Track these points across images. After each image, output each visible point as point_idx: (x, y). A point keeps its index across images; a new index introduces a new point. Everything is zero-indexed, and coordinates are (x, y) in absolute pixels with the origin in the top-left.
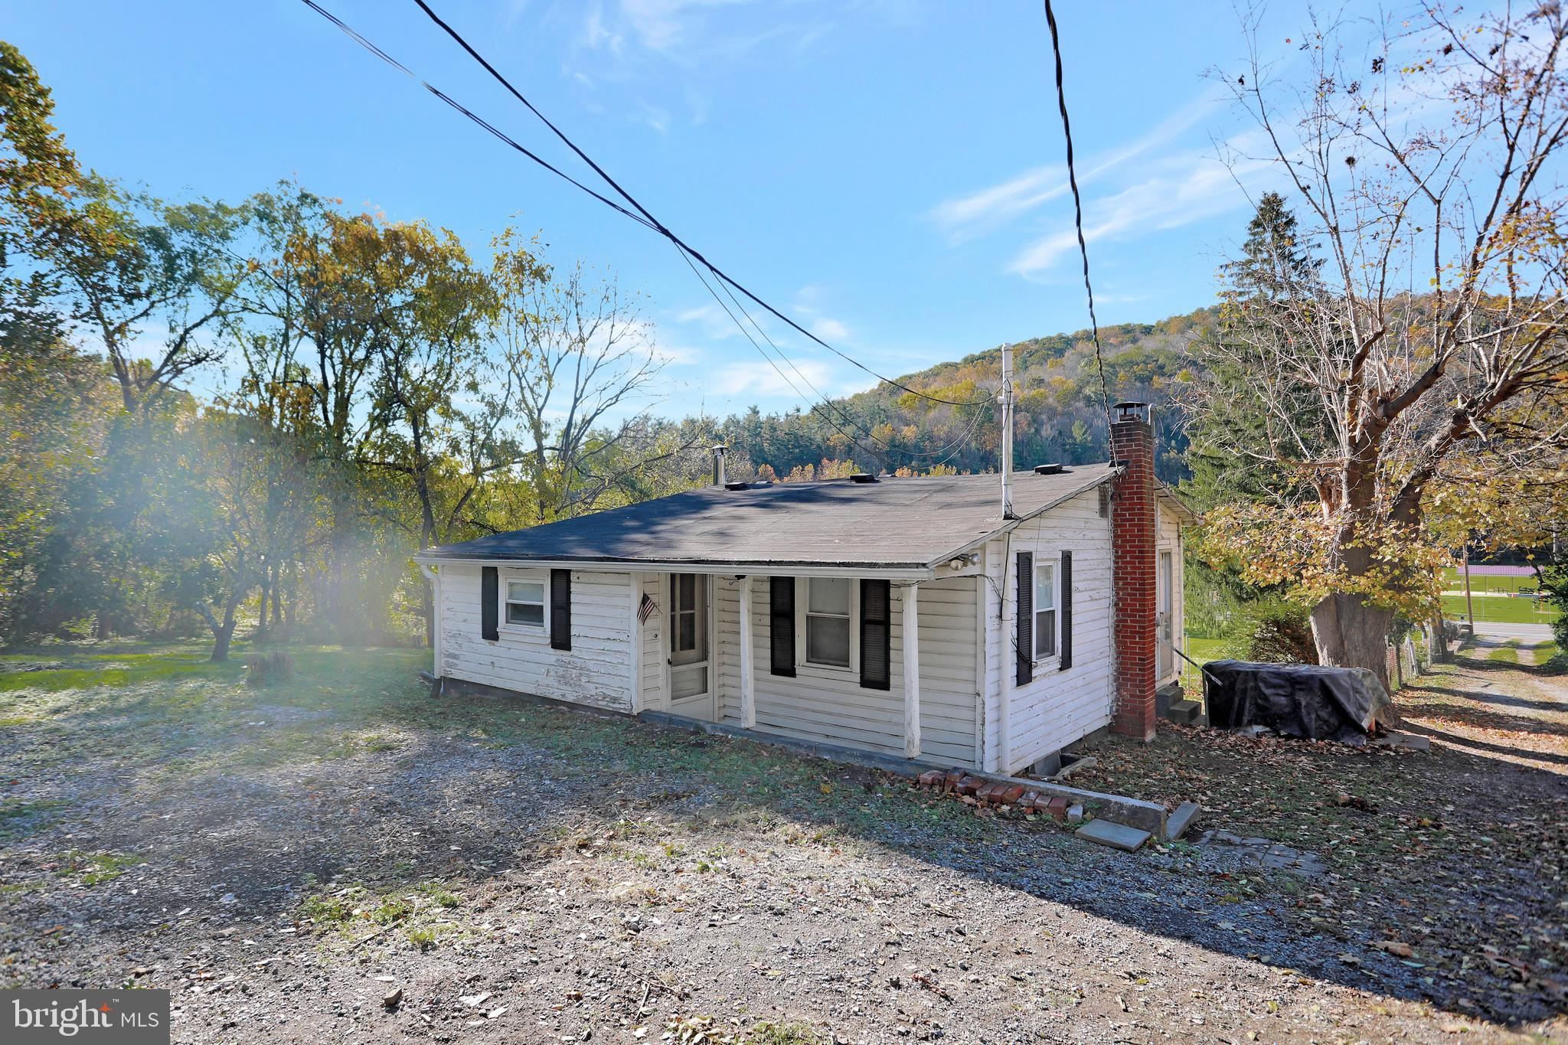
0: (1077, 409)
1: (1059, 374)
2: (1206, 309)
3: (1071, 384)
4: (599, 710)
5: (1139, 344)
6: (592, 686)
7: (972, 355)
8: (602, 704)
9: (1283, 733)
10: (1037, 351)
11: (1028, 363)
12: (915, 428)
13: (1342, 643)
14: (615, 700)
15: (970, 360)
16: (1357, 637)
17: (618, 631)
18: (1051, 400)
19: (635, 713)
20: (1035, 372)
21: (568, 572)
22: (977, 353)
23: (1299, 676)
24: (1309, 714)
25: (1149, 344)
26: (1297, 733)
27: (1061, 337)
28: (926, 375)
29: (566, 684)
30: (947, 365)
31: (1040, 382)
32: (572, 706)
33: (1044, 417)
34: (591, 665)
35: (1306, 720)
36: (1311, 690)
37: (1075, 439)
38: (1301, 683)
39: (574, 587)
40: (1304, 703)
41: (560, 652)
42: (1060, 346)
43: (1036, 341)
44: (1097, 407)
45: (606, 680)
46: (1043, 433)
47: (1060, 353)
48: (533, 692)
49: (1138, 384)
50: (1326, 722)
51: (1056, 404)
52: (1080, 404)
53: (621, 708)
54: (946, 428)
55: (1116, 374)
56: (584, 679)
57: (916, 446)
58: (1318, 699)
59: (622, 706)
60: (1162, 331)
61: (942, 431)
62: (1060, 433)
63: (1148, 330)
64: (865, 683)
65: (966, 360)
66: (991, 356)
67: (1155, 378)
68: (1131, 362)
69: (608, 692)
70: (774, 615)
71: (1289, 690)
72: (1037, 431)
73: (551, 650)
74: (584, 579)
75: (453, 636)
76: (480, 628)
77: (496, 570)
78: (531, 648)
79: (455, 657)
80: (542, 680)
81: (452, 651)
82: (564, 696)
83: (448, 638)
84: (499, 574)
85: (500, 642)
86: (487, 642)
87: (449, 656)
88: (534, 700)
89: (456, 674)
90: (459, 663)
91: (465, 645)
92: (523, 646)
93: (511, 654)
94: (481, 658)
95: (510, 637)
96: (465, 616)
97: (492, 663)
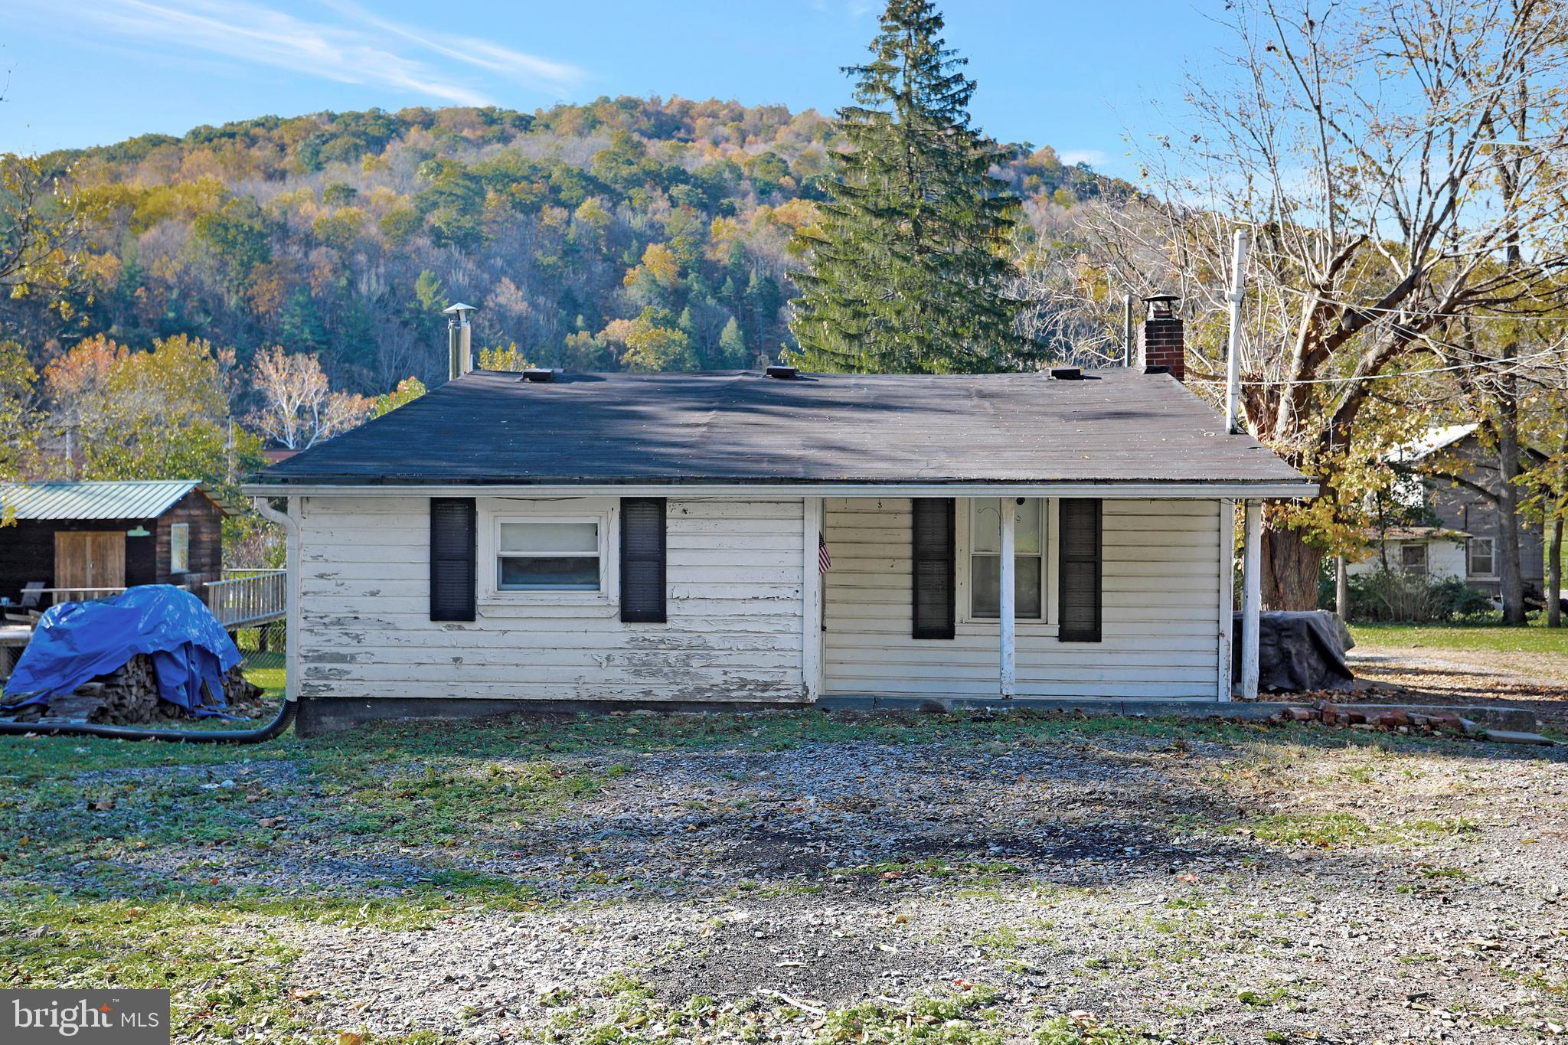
0: (418, 250)
1: (384, 184)
2: (613, 100)
3: (405, 203)
4: (728, 706)
5: (514, 145)
6: (713, 671)
7: (207, 127)
8: (737, 695)
9: (1272, 688)
10: (333, 136)
11: (322, 157)
12: (114, 261)
13: (1277, 586)
14: (766, 686)
15: (205, 137)
16: (1293, 578)
17: (774, 585)
18: (373, 230)
19: (812, 698)
20: (337, 173)
21: (660, 503)
22: (218, 124)
23: (1286, 622)
24: (1301, 663)
25: (533, 149)
26: (1288, 685)
27: (376, 116)
28: (112, 154)
29: (653, 674)
30: (157, 141)
31: (349, 193)
32: (665, 708)
33: (362, 258)
34: (713, 640)
35: (1298, 669)
36: (1299, 637)
37: (421, 303)
38: (1288, 630)
39: (671, 526)
40: (1294, 651)
41: (639, 629)
42: (375, 131)
43: (332, 118)
44: (454, 250)
45: (747, 658)
46: (363, 288)
47: (377, 144)
48: (572, 695)
49: (520, 216)
50: (1315, 670)
51: (381, 238)
52: (424, 242)
53: (782, 696)
54: (177, 266)
55: (482, 194)
56: (695, 663)
57: (117, 296)
58: (1307, 646)
59: (783, 693)
60: (547, 127)
61: (169, 270)
62: (393, 290)
63: (524, 123)
64: (1066, 635)
65: (195, 134)
66: (246, 134)
67: (546, 207)
68: (506, 176)
69: (749, 676)
70: (919, 557)
71: (1275, 638)
72: (352, 284)
73: (617, 625)
74: (699, 514)
75: (332, 623)
76: (425, 604)
77: (470, 503)
78: (563, 625)
79: (341, 658)
80: (590, 674)
81: (327, 649)
82: (648, 693)
83: (317, 629)
84: (480, 509)
85: (479, 623)
86: (441, 625)
87: (321, 658)
88: (571, 709)
89: (341, 689)
90: (355, 670)
91: (373, 636)
92: (546, 625)
93: (511, 639)
94: (422, 655)
95: (511, 613)
96: (374, 586)
97: (456, 660)
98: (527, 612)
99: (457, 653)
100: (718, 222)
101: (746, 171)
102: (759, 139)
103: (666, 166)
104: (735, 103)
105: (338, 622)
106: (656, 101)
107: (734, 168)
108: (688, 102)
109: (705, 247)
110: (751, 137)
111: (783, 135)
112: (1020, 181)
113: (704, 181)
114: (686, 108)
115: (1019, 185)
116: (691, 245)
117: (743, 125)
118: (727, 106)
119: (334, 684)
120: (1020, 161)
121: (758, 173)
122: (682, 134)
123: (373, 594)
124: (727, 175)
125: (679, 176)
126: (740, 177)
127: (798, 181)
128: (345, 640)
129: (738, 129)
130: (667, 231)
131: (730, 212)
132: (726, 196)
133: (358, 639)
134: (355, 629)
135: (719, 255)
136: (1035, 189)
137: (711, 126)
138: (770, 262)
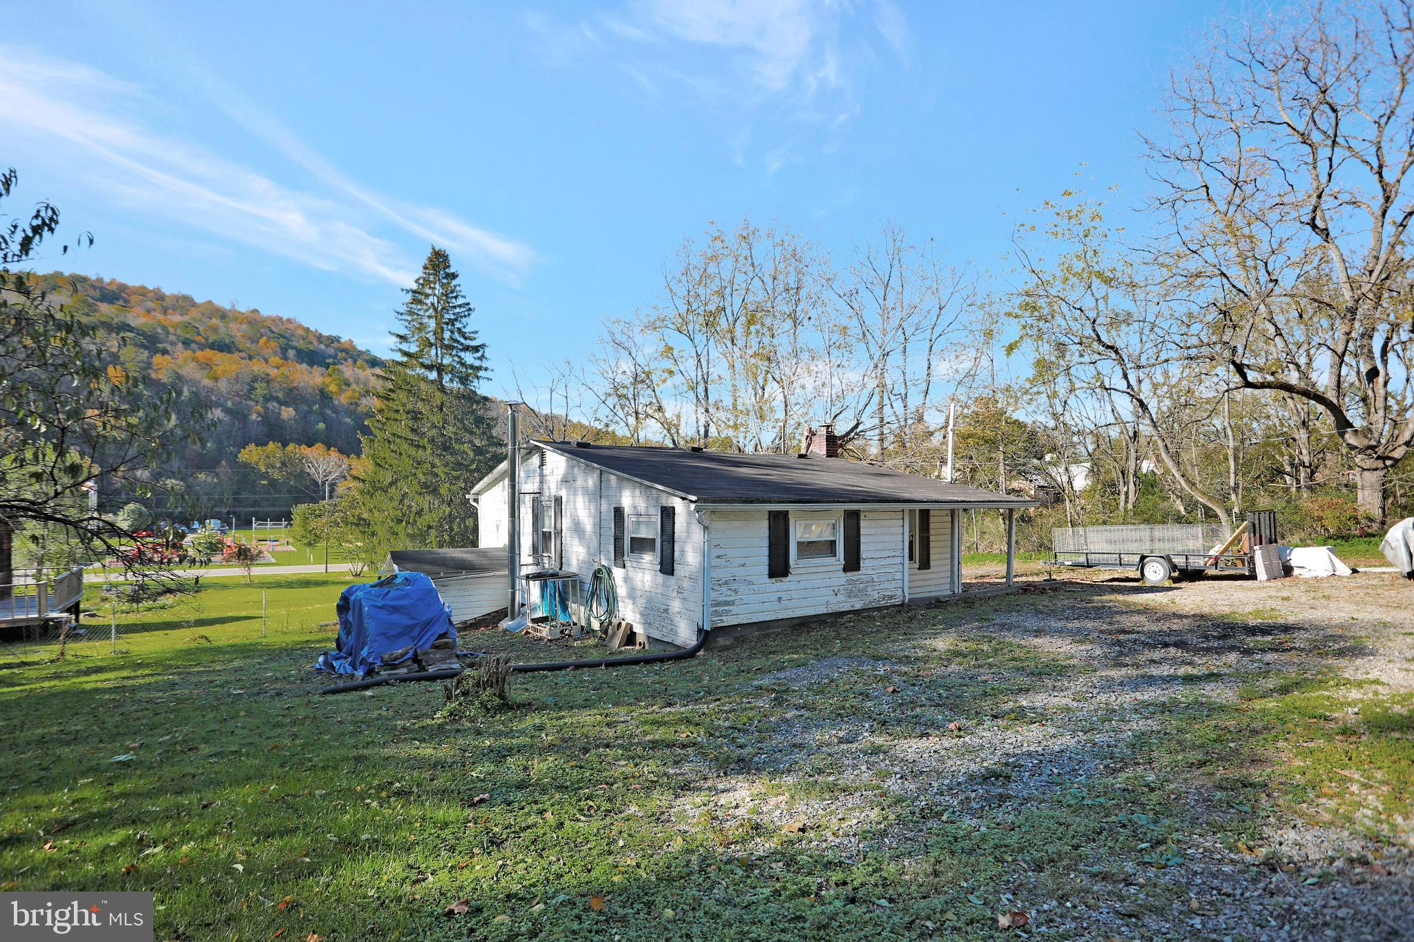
4: (879, 609)
6: (875, 592)
8: (883, 603)
17: (894, 550)
19: (907, 601)
21: (858, 513)
29: (854, 597)
32: (858, 612)
34: (875, 578)
39: (862, 524)
41: (850, 574)
45: (886, 585)
48: (825, 611)
56: (869, 590)
69: (886, 593)
73: (842, 574)
74: (870, 517)
75: (724, 584)
76: (765, 570)
77: (786, 514)
78: (823, 576)
79: (727, 603)
80: (833, 599)
81: (722, 599)
82: (852, 606)
83: (717, 588)
84: (791, 517)
85: (790, 578)
86: (773, 580)
87: (718, 604)
88: (824, 618)
89: (728, 621)
90: (734, 609)
91: (743, 588)
92: (815, 576)
93: (802, 585)
94: (765, 597)
95: (803, 571)
96: (743, 561)
97: (779, 598)
98: (810, 570)
99: (780, 594)
100: (157, 359)
101: (171, 330)
102: (177, 312)
103: (116, 320)
104: (159, 290)
105: (726, 583)
106: (100, 280)
107: (164, 328)
108: (124, 285)
109: (150, 371)
110: (170, 311)
111: (194, 313)
112: (336, 354)
113: (144, 332)
114: (123, 288)
115: (335, 357)
116: (141, 368)
117: (164, 304)
118: (152, 291)
119: (725, 618)
120: (335, 345)
121: (179, 332)
122: (121, 302)
123: (743, 565)
124: (159, 330)
125: (125, 327)
126: (168, 333)
127: (207, 339)
128: (729, 592)
129: (162, 306)
130: (122, 359)
131: (165, 352)
132: (160, 343)
133: (736, 591)
134: (734, 586)
135: (160, 376)
136: (345, 360)
137: (142, 301)
138: (194, 382)
